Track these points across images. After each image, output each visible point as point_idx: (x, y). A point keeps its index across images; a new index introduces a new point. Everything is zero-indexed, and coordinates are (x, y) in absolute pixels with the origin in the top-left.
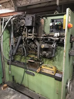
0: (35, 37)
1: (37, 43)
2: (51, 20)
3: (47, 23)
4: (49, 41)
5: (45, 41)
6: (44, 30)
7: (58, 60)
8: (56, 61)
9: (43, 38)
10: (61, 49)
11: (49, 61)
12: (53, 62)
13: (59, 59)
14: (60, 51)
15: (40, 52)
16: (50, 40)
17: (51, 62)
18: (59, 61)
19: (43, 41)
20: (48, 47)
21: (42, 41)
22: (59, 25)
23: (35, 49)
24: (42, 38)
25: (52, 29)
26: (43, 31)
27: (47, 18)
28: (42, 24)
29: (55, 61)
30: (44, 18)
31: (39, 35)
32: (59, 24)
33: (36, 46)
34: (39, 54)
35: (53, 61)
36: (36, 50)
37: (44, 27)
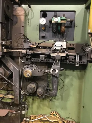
0: (5, 51)
1: (11, 65)
2: (41, 11)
3: (31, 18)
4: (42, 60)
5: (30, 59)
6: (25, 33)
7: (60, 97)
8: (57, 100)
9: (26, 52)
10: (66, 74)
11: (41, 101)
12: (50, 103)
13: (62, 96)
14: (65, 78)
15: (20, 87)
16: (45, 57)
17: (46, 102)
18: (62, 99)
19: (27, 60)
20: (40, 74)
21: (24, 58)
22: (61, 24)
23: (6, 81)
24: (24, 51)
25: (45, 33)
26: (24, 35)
27: (30, 7)
28: (20, 19)
29: (54, 100)
30: (23, 6)
31: (15, 44)
32: (63, 22)
33: (9, 73)
34: (18, 91)
35: (51, 100)
36: (8, 83)
37: (24, 27)
